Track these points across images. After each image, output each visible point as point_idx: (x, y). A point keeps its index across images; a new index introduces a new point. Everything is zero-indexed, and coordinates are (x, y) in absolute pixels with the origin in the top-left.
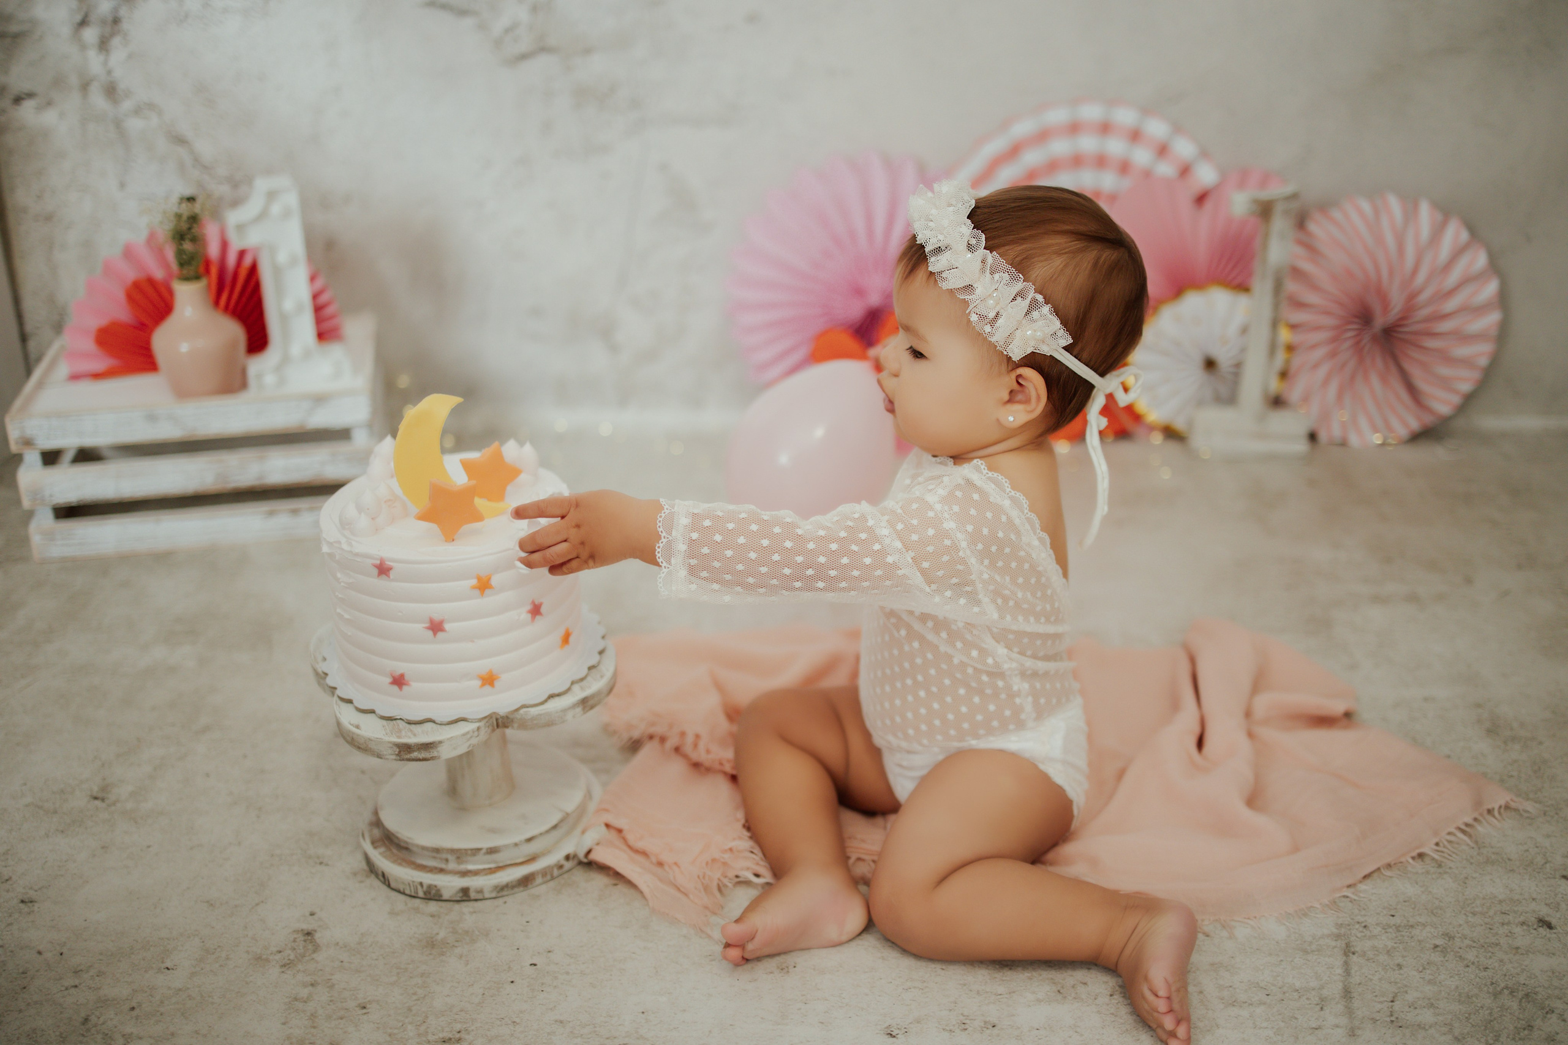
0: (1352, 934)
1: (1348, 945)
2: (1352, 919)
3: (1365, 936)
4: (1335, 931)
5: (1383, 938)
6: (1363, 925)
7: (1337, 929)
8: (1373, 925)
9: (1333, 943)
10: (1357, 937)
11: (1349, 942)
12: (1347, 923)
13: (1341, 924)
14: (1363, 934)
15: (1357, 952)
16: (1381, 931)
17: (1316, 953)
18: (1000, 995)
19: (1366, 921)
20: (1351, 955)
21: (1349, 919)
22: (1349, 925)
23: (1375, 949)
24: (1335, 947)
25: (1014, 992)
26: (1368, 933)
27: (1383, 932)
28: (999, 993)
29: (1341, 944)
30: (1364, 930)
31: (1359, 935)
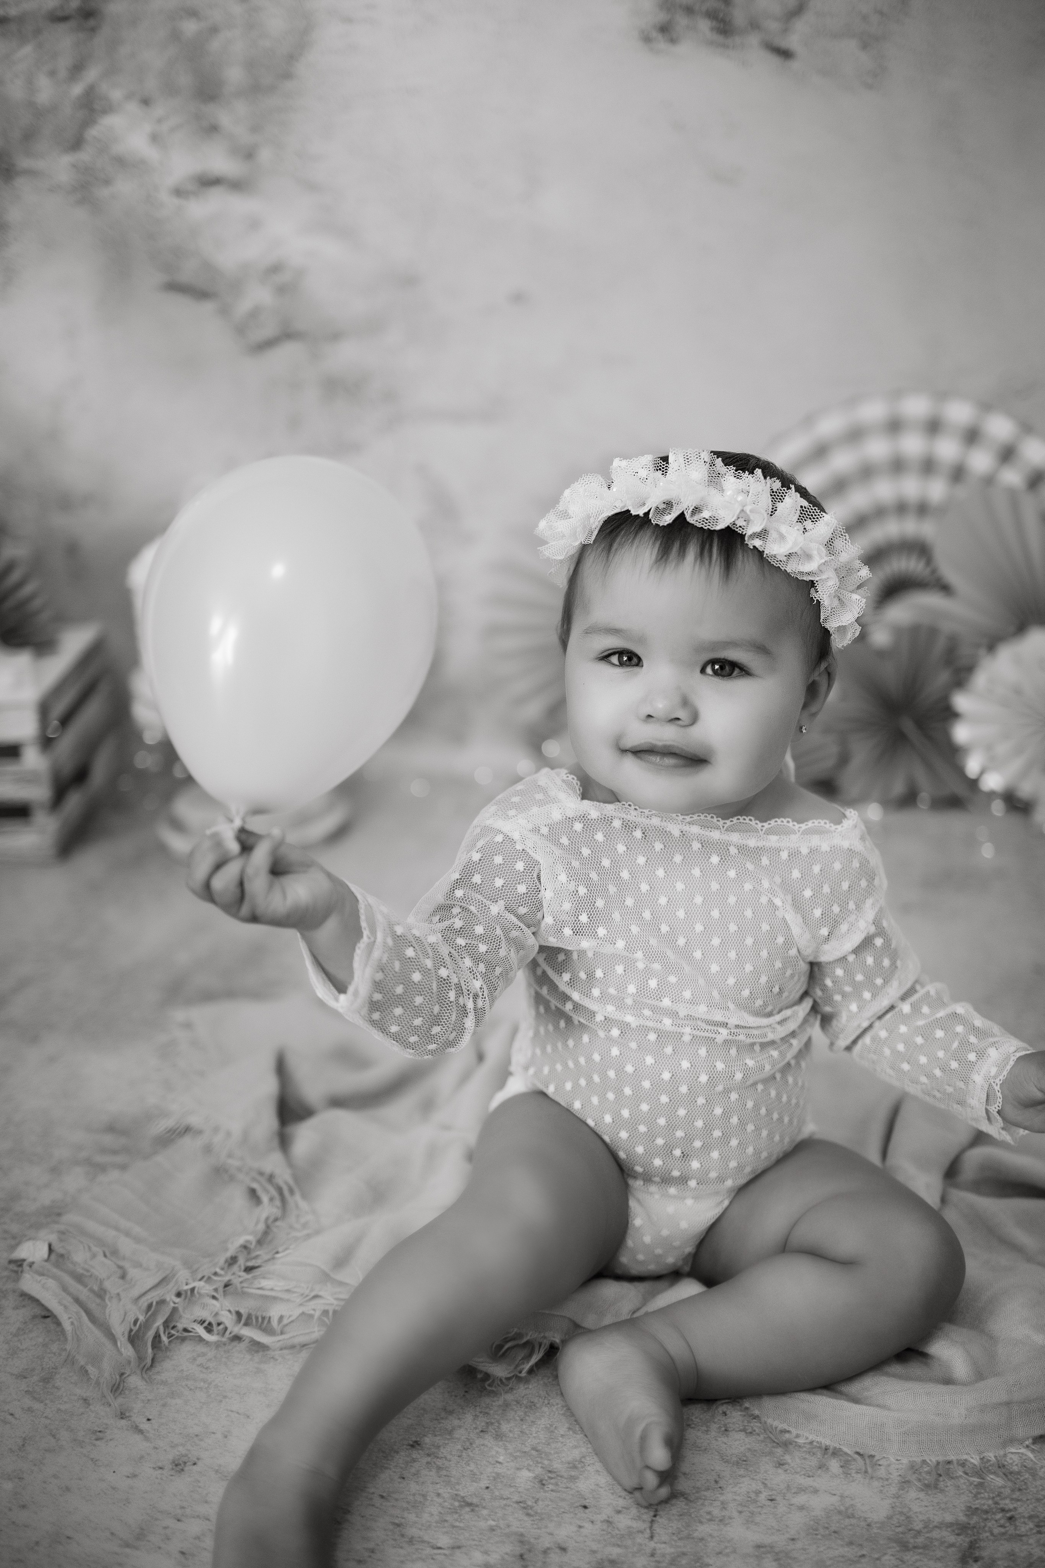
0: (987, 1529)
1: (972, 1545)
2: (996, 1503)
3: (1003, 1534)
4: (962, 1518)
5: (1031, 1541)
6: (1008, 1515)
7: (966, 1515)
8: (1024, 1517)
9: (952, 1539)
10: (992, 1534)
11: (975, 1540)
12: (985, 1507)
13: (977, 1509)
14: (1003, 1530)
15: (983, 1558)
16: (1031, 1529)
17: (920, 1551)
18: (440, 1548)
19: (1015, 1509)
20: (971, 1561)
21: (990, 1502)
22: (987, 1512)
23: (1012, 1557)
24: (952, 1545)
25: (459, 1547)
26: (1011, 1529)
27: (1035, 1531)
28: (439, 1545)
29: (963, 1541)
30: (1008, 1524)
31: (996, 1531)
